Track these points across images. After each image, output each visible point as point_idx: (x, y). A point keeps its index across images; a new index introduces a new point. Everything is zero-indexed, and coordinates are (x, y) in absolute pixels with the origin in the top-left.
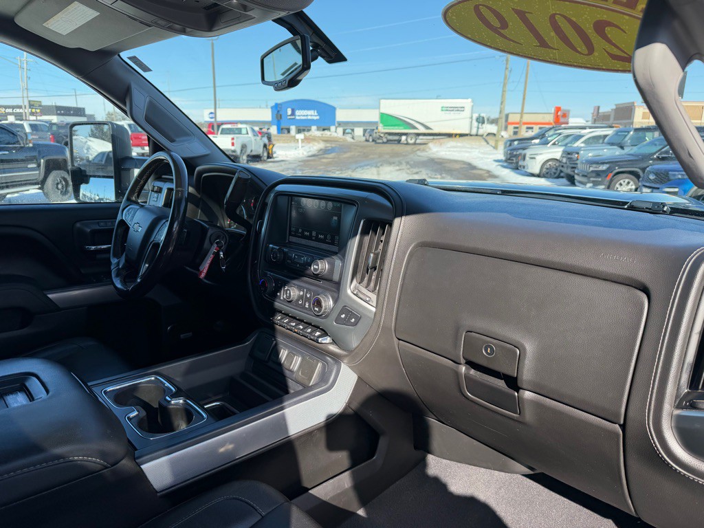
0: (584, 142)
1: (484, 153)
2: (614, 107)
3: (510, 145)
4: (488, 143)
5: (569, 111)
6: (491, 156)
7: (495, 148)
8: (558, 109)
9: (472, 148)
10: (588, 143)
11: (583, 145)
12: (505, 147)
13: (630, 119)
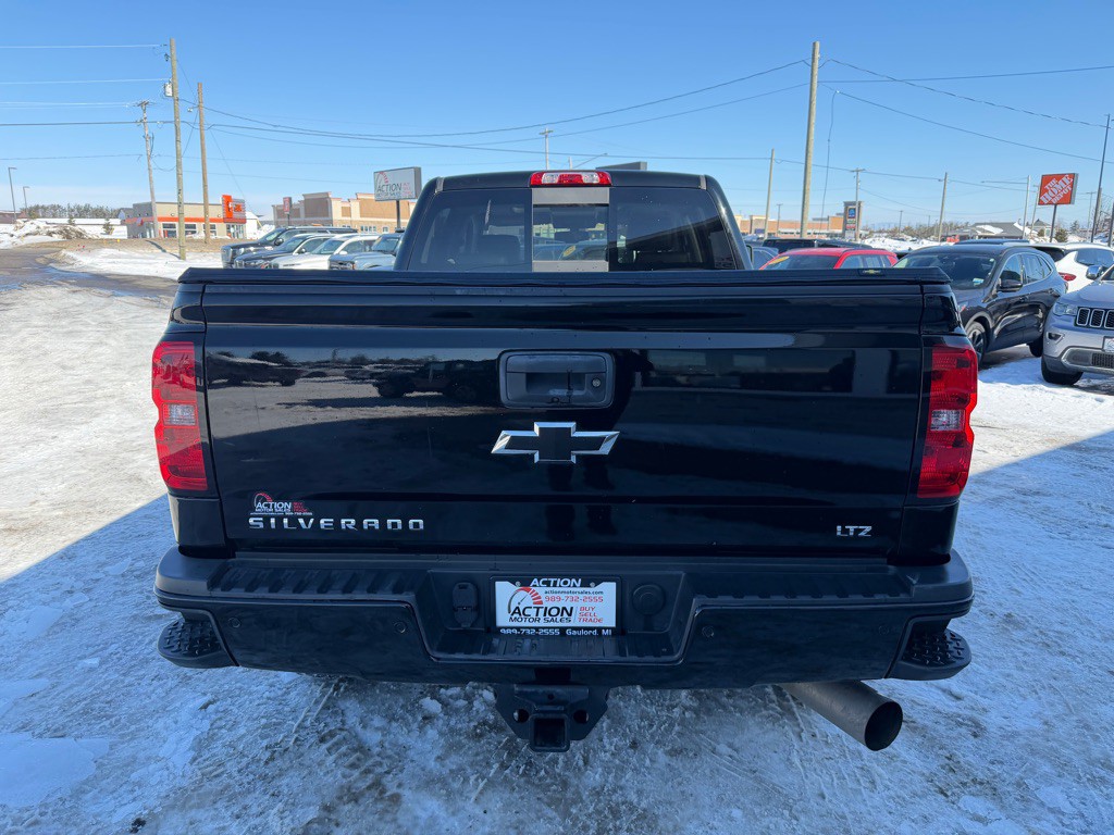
2: (304, 198)
4: (164, 250)
8: (228, 199)
11: (344, 253)
13: (327, 216)
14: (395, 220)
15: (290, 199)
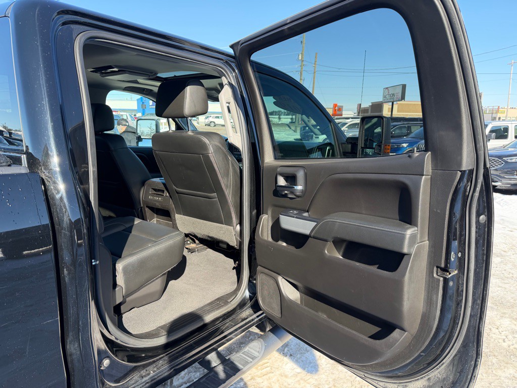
0: (348, 127)
1: (288, 135)
2: (371, 104)
3: (304, 130)
4: (290, 128)
5: (342, 107)
6: (293, 137)
7: (295, 131)
8: (335, 105)
9: (280, 131)
10: (350, 128)
11: (347, 129)
12: (301, 131)
13: (381, 112)
14: (391, 112)
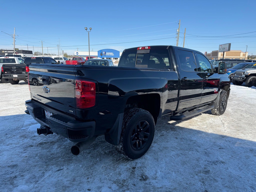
13: (217, 56)
14: (223, 56)
15: (207, 52)
